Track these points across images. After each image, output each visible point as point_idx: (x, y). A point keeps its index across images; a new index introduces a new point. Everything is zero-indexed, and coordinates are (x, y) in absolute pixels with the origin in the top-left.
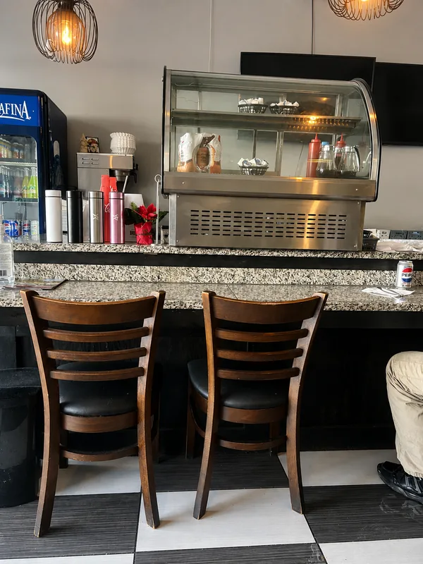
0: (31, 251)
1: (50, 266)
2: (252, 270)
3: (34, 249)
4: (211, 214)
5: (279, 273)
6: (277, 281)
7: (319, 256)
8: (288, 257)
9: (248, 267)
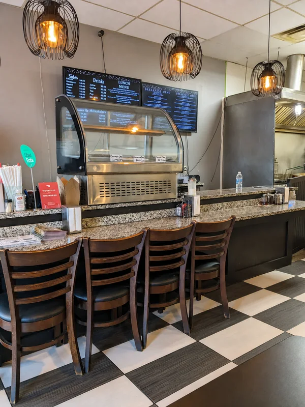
0: (7, 219)
1: (18, 227)
2: (134, 214)
3: (9, 217)
4: (115, 184)
5: (147, 214)
6: (146, 218)
7: (164, 202)
8: (150, 205)
9: (132, 213)
